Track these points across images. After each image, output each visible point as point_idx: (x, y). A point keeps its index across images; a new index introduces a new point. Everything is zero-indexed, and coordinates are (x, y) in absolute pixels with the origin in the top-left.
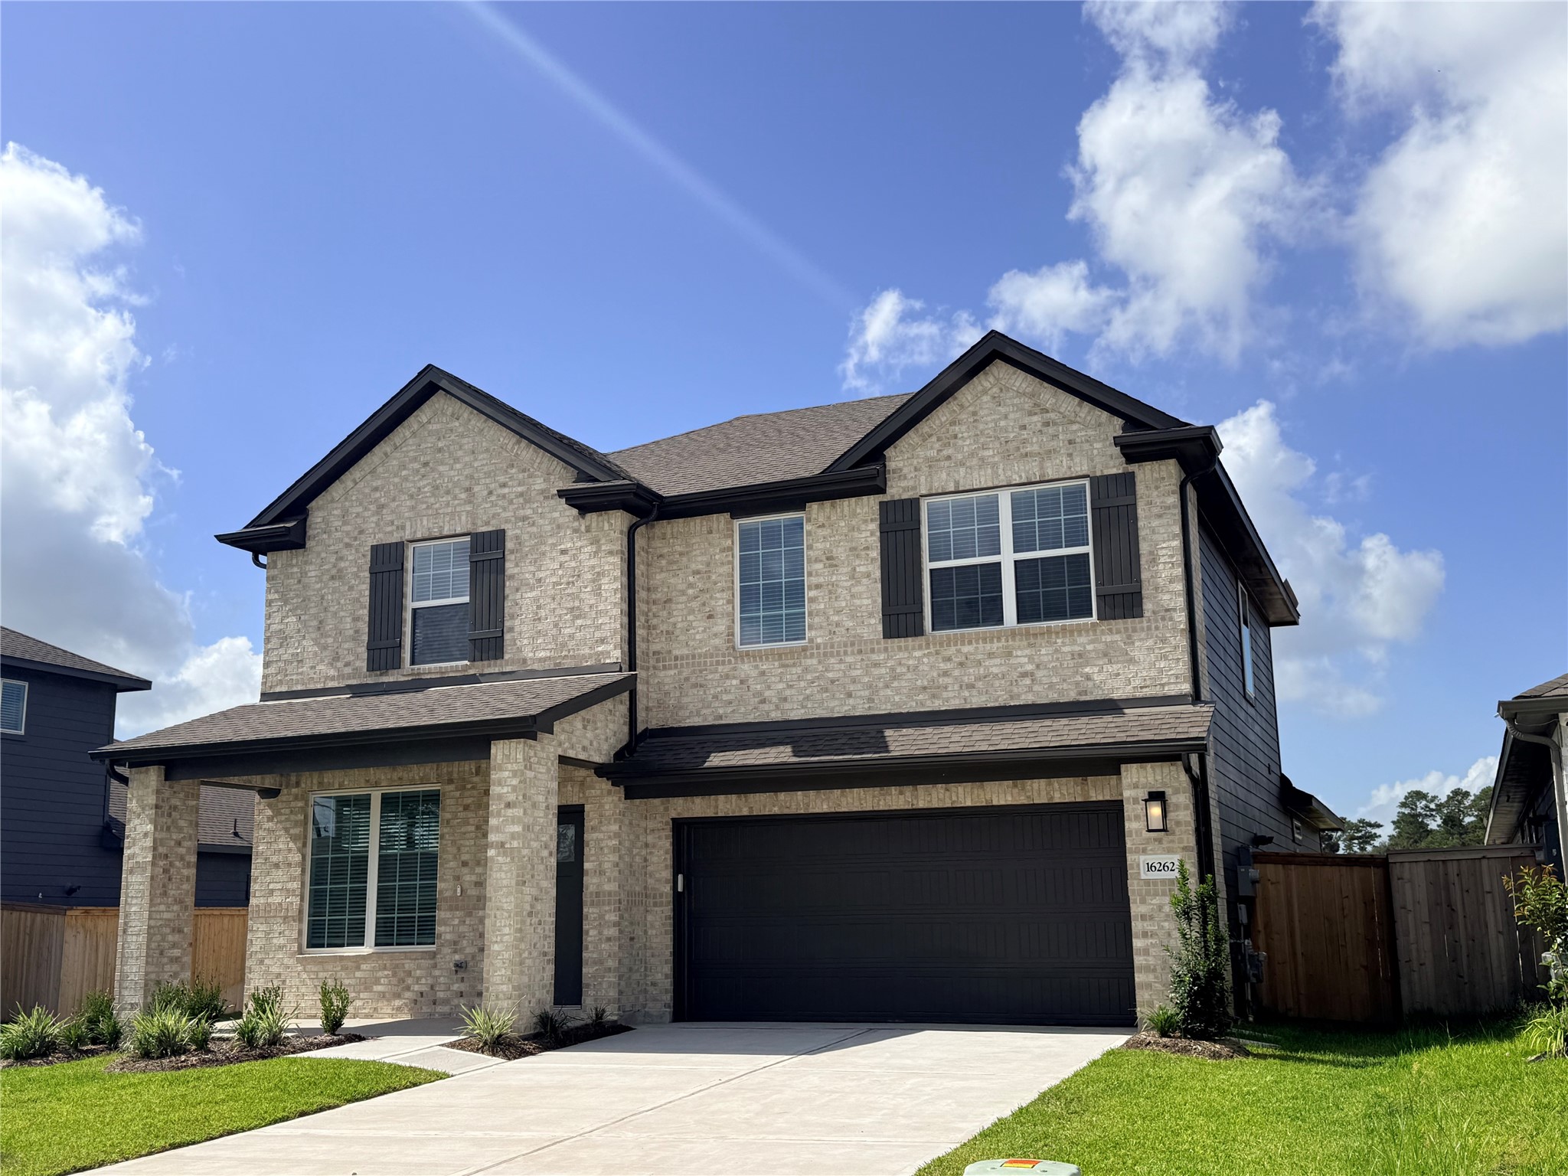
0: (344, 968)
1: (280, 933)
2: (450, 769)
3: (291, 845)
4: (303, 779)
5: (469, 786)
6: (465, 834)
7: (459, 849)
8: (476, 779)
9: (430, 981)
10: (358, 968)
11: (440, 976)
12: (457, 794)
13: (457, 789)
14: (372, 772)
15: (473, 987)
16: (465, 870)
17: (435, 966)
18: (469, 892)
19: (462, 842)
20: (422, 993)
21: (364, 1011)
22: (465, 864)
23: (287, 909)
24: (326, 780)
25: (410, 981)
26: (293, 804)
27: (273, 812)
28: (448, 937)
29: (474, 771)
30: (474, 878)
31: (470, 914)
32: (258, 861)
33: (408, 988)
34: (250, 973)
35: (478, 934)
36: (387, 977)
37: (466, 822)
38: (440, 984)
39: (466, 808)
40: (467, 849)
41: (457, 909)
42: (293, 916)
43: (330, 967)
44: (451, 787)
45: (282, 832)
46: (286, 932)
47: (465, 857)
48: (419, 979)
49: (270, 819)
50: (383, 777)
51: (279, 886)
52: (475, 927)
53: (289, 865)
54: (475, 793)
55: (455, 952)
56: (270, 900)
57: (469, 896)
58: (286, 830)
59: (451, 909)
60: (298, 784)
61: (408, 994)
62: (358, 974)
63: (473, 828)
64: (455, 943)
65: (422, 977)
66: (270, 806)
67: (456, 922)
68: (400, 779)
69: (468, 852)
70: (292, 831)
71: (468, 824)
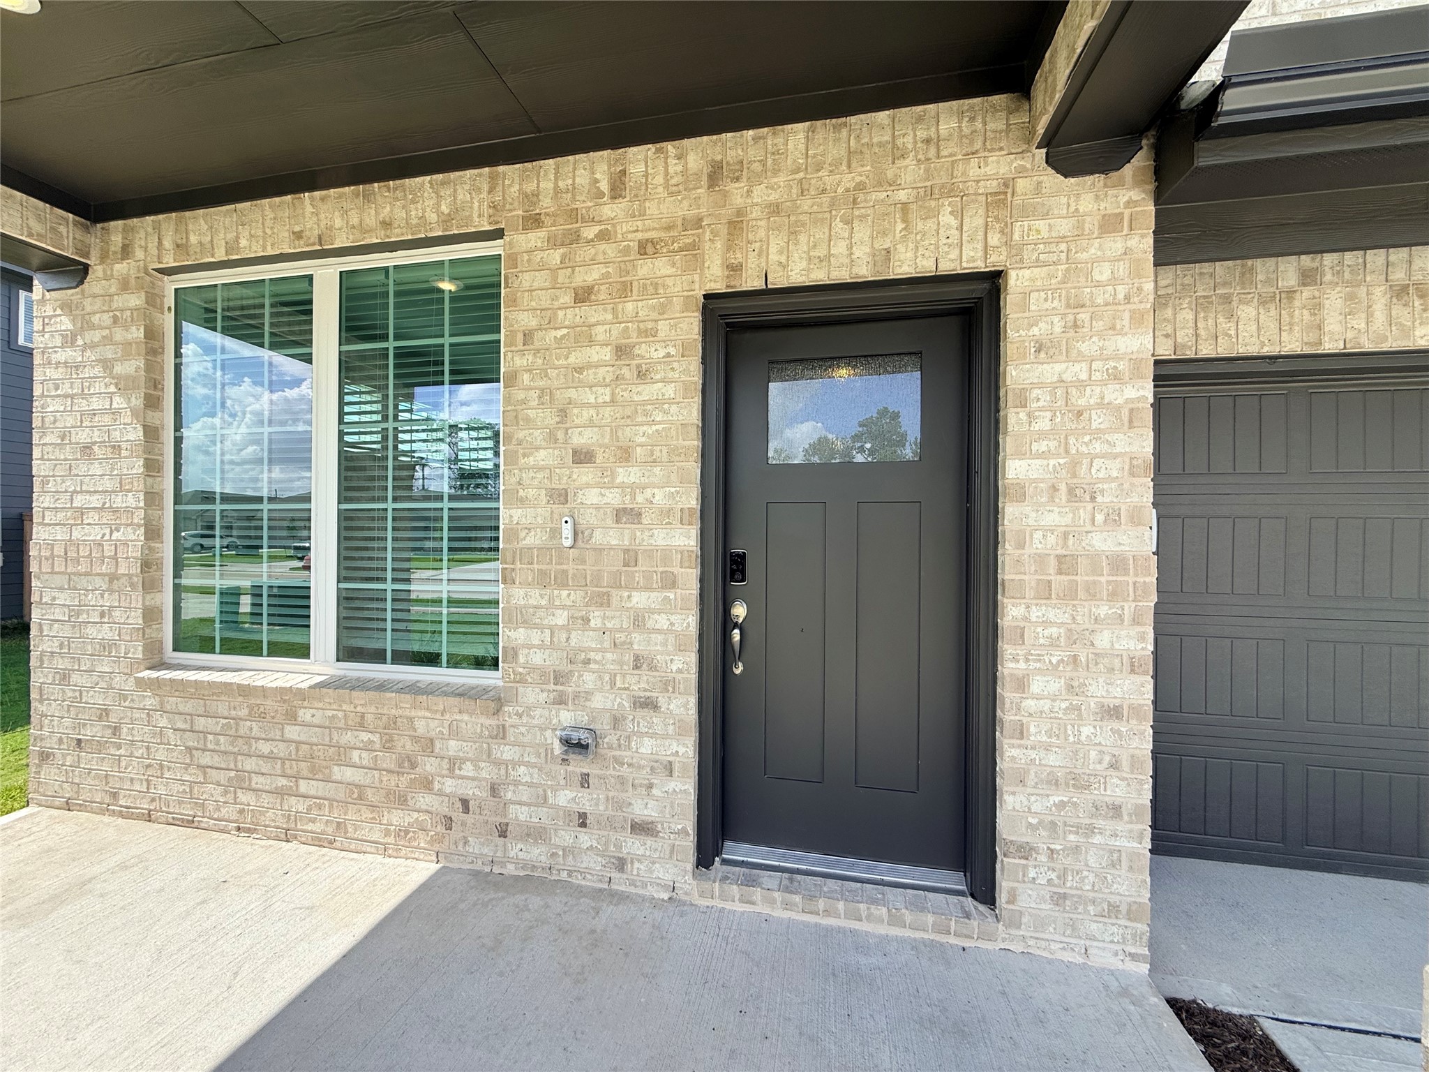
0: (259, 715)
1: (102, 615)
2: (530, 187)
3: (118, 402)
4: (139, 239)
5: (590, 232)
6: (579, 370)
7: (563, 413)
8: (610, 210)
9: (488, 773)
10: (292, 717)
11: (516, 764)
12: (555, 256)
13: (553, 243)
14: (309, 209)
15: (620, 805)
16: (585, 475)
17: (501, 734)
18: (598, 537)
19: (572, 393)
20: (465, 803)
21: (310, 827)
22: (583, 457)
23: (115, 557)
24: (193, 239)
25: (429, 765)
26: (118, 302)
27: (74, 321)
28: (537, 658)
29: (604, 186)
30: (613, 498)
31: (603, 601)
32: (47, 440)
33: (426, 784)
34: (41, 701)
35: (629, 658)
36: (367, 747)
37: (584, 336)
38: (517, 783)
39: (583, 296)
40: (586, 414)
41: (562, 581)
42: (130, 576)
43: (222, 708)
44: (535, 238)
45: (98, 371)
46: (117, 614)
47: (582, 438)
48: (454, 763)
49: (69, 340)
50: (338, 222)
51: (95, 501)
52: (621, 637)
53: (116, 448)
54: (610, 249)
55: (561, 701)
56: (77, 534)
57: (599, 550)
58: (106, 364)
59: (543, 580)
60: (126, 251)
61: (424, 800)
62: (292, 732)
63: (606, 354)
64: (559, 678)
65: (464, 760)
66: (67, 307)
67: (561, 618)
68: (386, 224)
69: (591, 424)
70: (118, 369)
71: (591, 342)
